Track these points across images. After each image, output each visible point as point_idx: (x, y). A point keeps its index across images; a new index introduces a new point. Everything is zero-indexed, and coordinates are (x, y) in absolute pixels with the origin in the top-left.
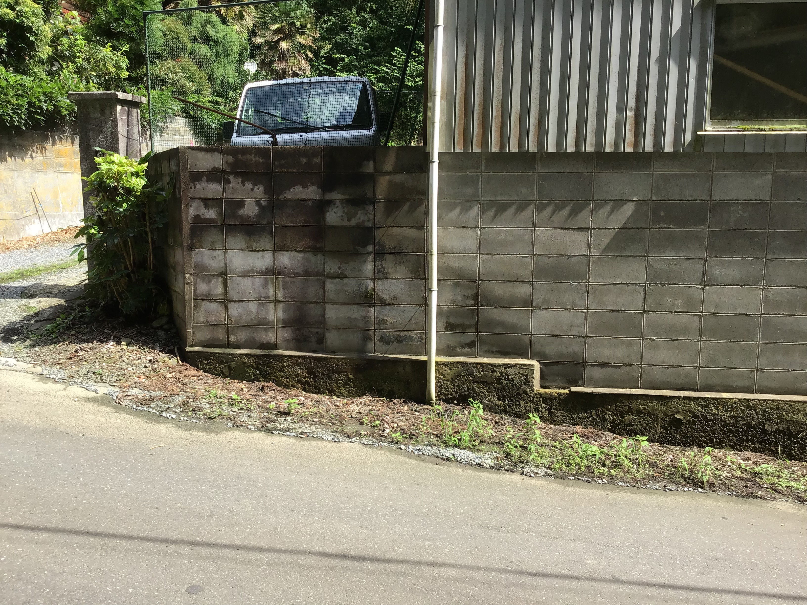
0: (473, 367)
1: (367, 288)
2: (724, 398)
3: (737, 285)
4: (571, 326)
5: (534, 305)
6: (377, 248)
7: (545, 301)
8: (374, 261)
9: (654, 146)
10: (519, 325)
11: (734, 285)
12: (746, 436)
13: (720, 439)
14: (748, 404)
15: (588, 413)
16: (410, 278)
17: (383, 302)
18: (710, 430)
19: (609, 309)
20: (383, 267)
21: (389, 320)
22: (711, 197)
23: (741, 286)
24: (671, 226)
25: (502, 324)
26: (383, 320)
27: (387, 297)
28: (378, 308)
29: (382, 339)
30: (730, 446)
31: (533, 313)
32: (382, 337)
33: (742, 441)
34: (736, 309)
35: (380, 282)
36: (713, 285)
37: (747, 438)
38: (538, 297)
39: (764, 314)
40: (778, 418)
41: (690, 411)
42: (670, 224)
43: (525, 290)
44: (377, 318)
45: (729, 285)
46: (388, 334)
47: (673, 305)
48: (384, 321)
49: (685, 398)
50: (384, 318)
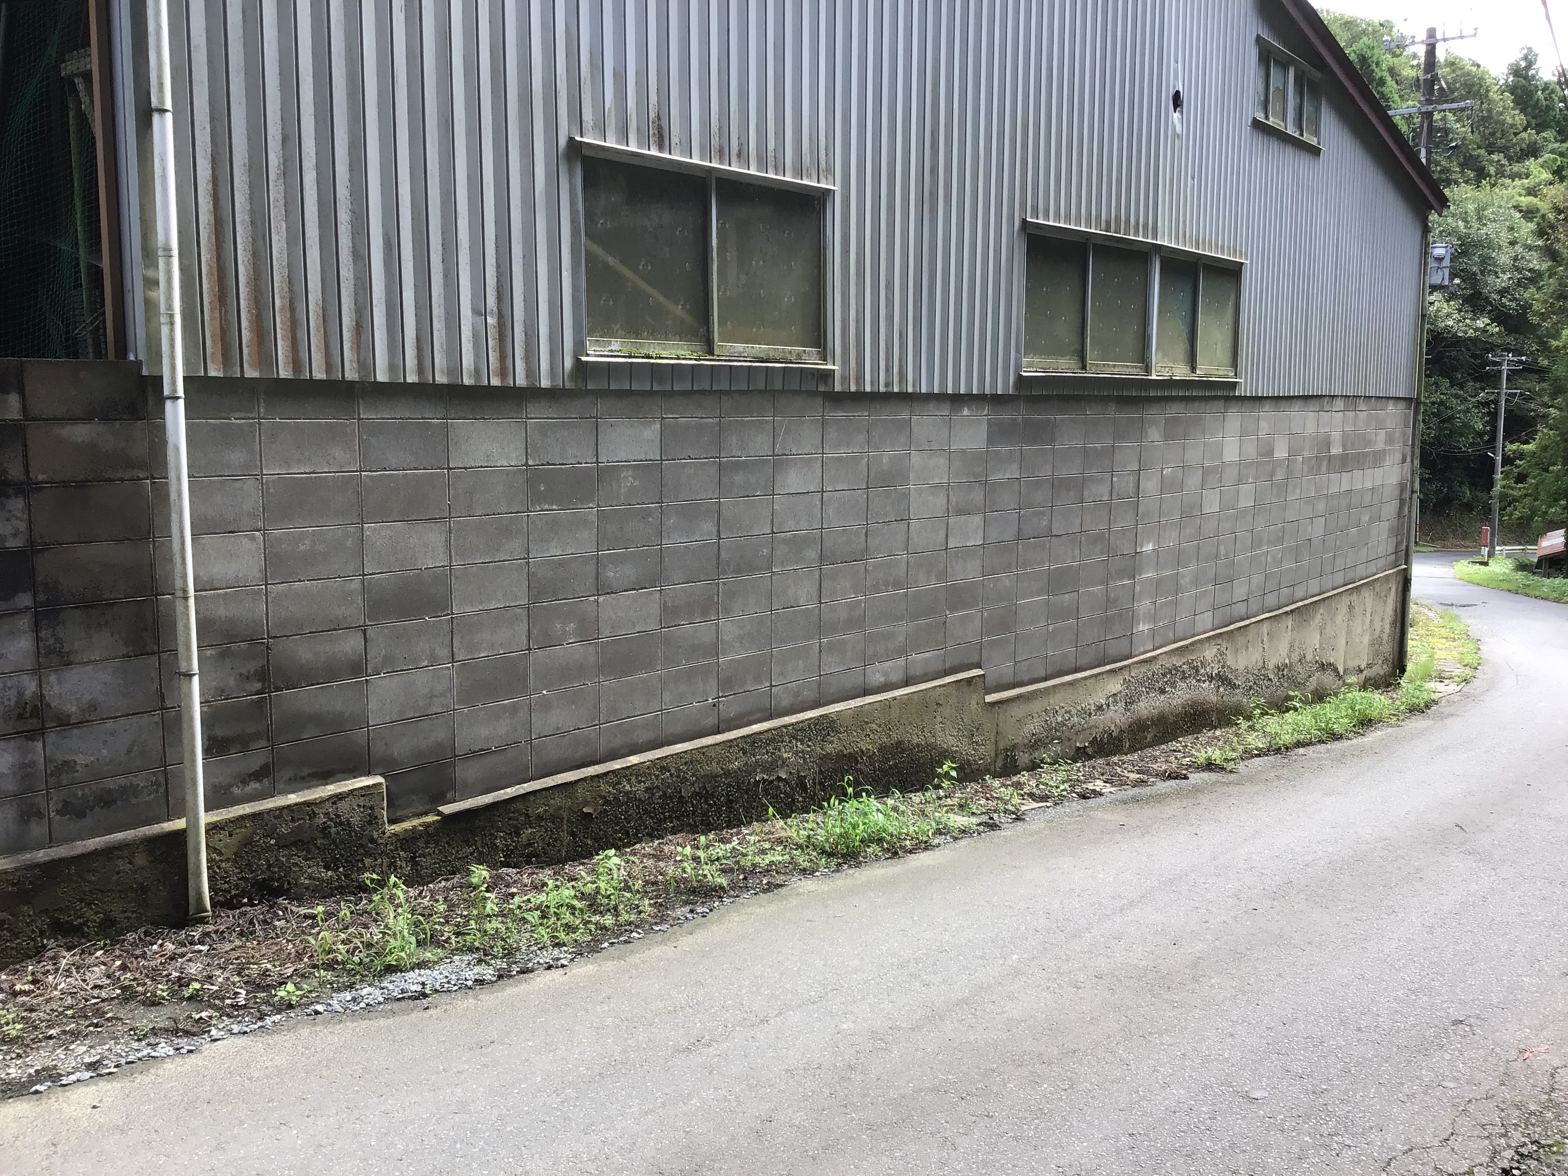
0: (275, 817)
1: (20, 694)
2: (636, 765)
3: (633, 589)
4: (431, 697)
5: (369, 671)
6: (42, 597)
7: (389, 660)
8: (36, 628)
9: (527, 377)
10: (347, 715)
11: (630, 590)
12: (663, 813)
13: (636, 828)
14: (661, 765)
15: (471, 846)
16: (124, 656)
17: (65, 723)
18: (625, 818)
19: (483, 655)
20: (58, 640)
21: (81, 759)
22: (597, 458)
23: (637, 590)
24: (555, 507)
25: (317, 719)
26: (66, 763)
27: (74, 709)
28: (51, 738)
29: (66, 809)
30: (648, 834)
31: (370, 685)
32: (66, 803)
33: (660, 821)
34: (634, 626)
35: (53, 678)
36: (608, 593)
37: (665, 816)
38: (376, 655)
39: (664, 628)
40: (693, 775)
41: (601, 797)
42: (553, 505)
43: (351, 644)
44: (51, 761)
45: (625, 591)
46: (80, 793)
47: (564, 633)
48: (69, 766)
49: (592, 778)
50: (68, 757)
